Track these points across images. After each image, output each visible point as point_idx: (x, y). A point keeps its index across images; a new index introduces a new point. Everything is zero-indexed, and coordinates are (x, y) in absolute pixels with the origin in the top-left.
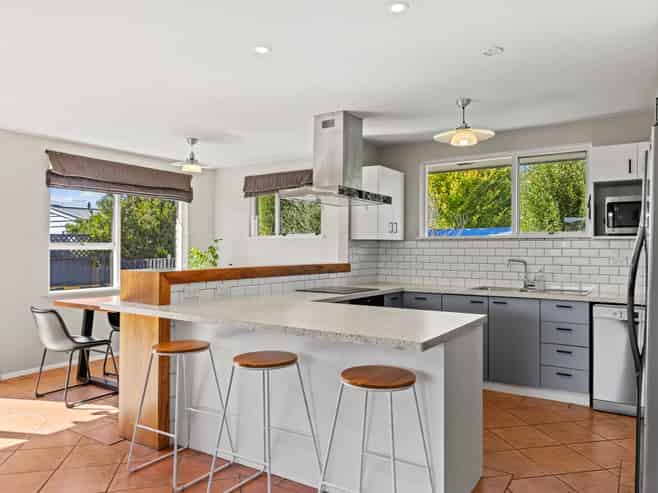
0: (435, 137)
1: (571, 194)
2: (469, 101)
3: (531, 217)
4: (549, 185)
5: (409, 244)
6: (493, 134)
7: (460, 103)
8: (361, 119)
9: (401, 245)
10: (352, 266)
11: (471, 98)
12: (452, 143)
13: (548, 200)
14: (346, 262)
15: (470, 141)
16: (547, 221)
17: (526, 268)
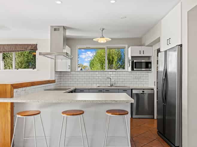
0: (94, 40)
2: (104, 29)
5: (72, 73)
6: (110, 40)
7: (101, 29)
8: (66, 29)
9: (70, 73)
10: (56, 81)
11: (105, 28)
12: (99, 42)
14: (54, 79)
15: (104, 41)
17: (111, 80)
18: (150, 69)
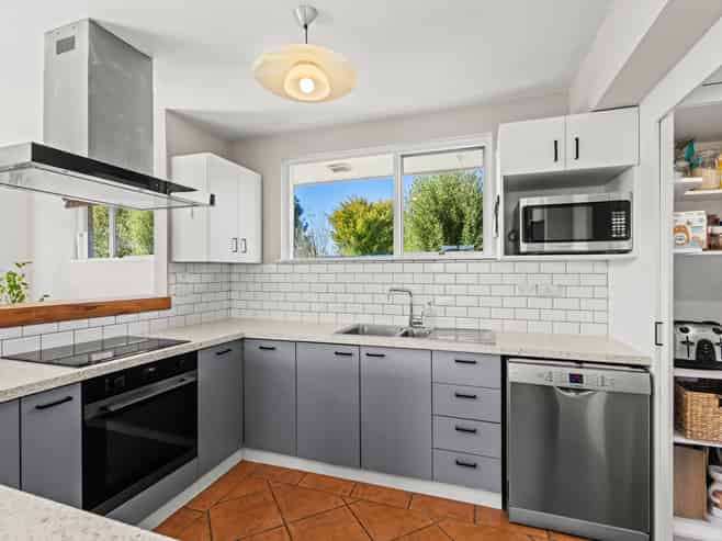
1: (454, 217)
3: (416, 240)
4: (433, 207)
5: (268, 268)
8: (148, 56)
9: (258, 269)
13: (432, 223)
14: (164, 295)
16: (431, 244)
17: (411, 300)
18: (624, 245)
